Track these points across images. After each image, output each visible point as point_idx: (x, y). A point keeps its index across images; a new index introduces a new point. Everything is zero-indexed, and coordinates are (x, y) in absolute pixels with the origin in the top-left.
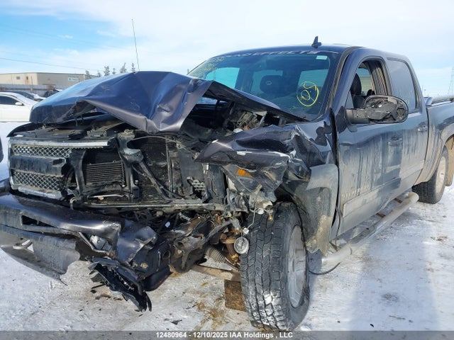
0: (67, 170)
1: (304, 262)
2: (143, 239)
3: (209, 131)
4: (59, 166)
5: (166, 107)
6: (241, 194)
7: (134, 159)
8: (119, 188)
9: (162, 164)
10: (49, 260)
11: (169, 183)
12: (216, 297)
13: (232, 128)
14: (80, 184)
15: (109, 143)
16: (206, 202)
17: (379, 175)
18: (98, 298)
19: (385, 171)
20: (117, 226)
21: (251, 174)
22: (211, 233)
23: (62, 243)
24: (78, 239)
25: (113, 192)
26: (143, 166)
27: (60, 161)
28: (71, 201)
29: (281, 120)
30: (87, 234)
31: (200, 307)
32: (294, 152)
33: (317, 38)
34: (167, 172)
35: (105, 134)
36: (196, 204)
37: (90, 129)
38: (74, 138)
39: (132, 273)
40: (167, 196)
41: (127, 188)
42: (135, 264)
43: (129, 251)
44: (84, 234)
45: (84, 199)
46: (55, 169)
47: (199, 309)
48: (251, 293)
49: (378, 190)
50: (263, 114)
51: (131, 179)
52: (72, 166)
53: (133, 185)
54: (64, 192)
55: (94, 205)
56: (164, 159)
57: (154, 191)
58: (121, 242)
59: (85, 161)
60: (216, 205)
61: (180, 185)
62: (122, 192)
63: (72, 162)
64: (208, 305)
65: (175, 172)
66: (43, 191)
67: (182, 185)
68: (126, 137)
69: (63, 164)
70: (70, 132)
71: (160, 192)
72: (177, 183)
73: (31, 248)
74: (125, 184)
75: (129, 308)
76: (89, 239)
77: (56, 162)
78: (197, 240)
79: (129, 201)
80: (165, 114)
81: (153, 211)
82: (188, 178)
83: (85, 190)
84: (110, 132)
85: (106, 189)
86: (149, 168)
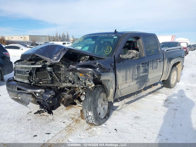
0: (31, 74)
1: (108, 105)
2: (51, 94)
3: (72, 62)
4: (28, 73)
5: (56, 56)
6: (83, 82)
7: (50, 71)
8: (46, 80)
9: (59, 72)
10: (24, 101)
11: (61, 78)
12: (79, 116)
13: (79, 61)
14: (34, 78)
15: (42, 66)
16: (73, 84)
17: (136, 77)
18: (41, 115)
19: (139, 75)
20: (44, 90)
21: (84, 75)
22: (75, 94)
23: (28, 95)
24: (32, 94)
25: (45, 81)
26: (53, 73)
27: (28, 71)
28: (32, 84)
29: (95, 59)
30: (35, 93)
31: (73, 119)
32: (98, 69)
33: (116, 30)
34: (61, 75)
35: (42, 63)
36: (69, 85)
37: (37, 61)
38: (32, 64)
39: (47, 104)
40: (61, 82)
41: (48, 80)
42: (48, 101)
43: (46, 97)
44: (34, 93)
45: (36, 83)
46: (27, 73)
47: (72, 119)
48: (85, 112)
49: (136, 82)
50: (88, 57)
51: (50, 77)
52: (32, 73)
53: (50, 79)
54: (30, 81)
55: (39, 85)
56: (60, 71)
57: (57, 81)
58: (44, 95)
59: (36, 71)
60: (76, 85)
61: (65, 79)
62: (47, 81)
63: (32, 72)
64: (76, 118)
65: (63, 75)
66: (24, 80)
67: (66, 79)
68: (47, 64)
69: (29, 72)
70: (31, 62)
71: (59, 81)
72: (64, 78)
73: (20, 98)
74: (48, 78)
75: (50, 119)
76: (36, 94)
77: (27, 71)
78: (69, 96)
79: (49, 83)
80: (55, 58)
81: (57, 87)
82: (67, 77)
83: (36, 80)
84: (43, 62)
85: (43, 80)
86: (55, 74)
